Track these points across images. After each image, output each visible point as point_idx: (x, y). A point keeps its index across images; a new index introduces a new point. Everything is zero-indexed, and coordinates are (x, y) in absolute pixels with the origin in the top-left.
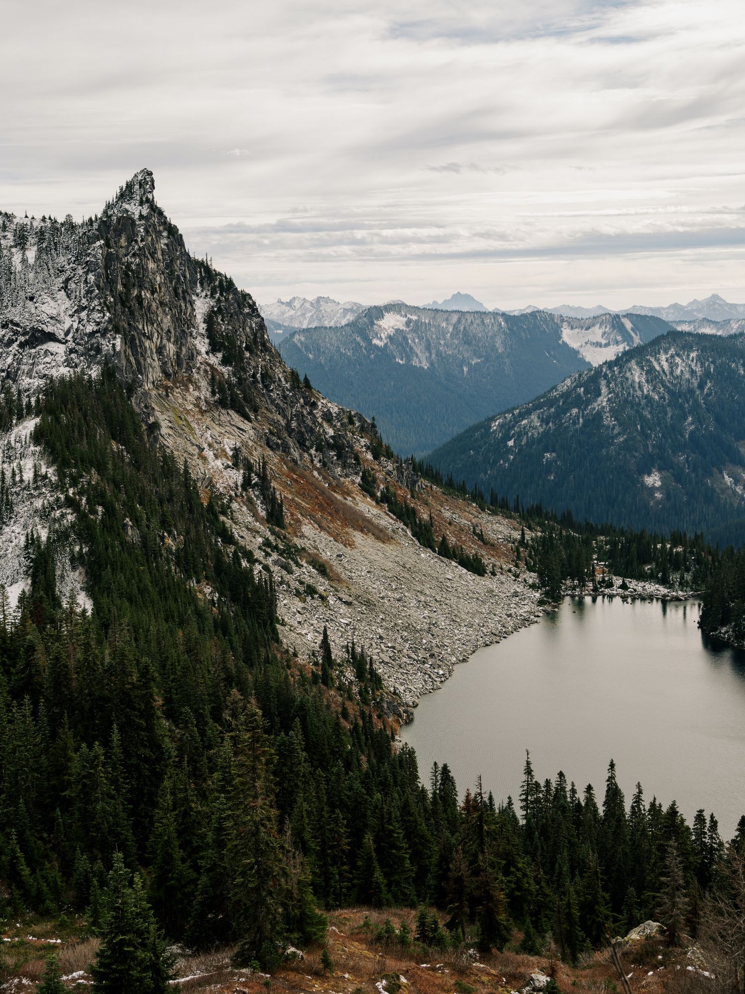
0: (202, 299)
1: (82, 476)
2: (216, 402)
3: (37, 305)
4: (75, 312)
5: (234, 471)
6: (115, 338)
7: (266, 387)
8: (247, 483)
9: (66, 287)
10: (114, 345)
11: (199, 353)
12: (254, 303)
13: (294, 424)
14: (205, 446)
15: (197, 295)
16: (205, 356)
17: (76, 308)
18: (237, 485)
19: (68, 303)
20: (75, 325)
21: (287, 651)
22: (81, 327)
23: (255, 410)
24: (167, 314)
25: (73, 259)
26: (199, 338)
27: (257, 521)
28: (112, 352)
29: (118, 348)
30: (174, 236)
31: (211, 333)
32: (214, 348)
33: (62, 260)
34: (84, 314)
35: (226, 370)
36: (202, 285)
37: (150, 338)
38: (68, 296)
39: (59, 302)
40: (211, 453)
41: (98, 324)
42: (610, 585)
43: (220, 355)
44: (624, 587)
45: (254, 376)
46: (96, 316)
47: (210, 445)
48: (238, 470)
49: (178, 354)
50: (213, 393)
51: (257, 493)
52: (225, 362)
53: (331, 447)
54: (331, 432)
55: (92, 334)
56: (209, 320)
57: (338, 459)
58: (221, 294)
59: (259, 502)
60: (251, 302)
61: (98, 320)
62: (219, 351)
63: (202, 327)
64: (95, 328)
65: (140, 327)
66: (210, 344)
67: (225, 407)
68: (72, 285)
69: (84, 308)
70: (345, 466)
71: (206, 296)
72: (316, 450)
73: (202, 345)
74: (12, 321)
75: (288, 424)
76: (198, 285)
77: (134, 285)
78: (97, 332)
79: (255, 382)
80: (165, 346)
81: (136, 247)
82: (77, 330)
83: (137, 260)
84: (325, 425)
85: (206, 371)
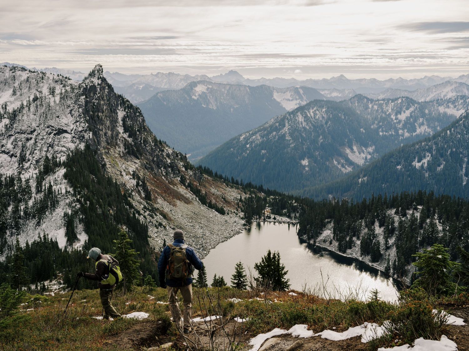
0: (121, 112)
1: (82, 191)
2: (126, 152)
3: (60, 119)
4: (75, 123)
5: (133, 180)
6: (89, 133)
7: (145, 145)
8: (138, 184)
9: (71, 113)
10: (89, 136)
11: (120, 133)
12: (141, 111)
13: (155, 159)
14: (123, 171)
15: (119, 110)
16: (122, 134)
17: (75, 121)
18: (134, 186)
19: (71, 119)
20: (75, 128)
21: (152, 248)
22: (77, 129)
23: (141, 155)
24: (108, 120)
25: (74, 102)
26: (120, 127)
27: (141, 199)
28: (89, 139)
29: (91, 137)
30: (110, 89)
31: (124, 125)
32: (125, 132)
33: (69, 102)
34: (78, 124)
35: (130, 140)
36: (121, 106)
37: (102, 130)
38: (72, 116)
39: (69, 118)
40: (125, 173)
41: (83, 128)
42: (270, 218)
43: (128, 134)
44: (275, 219)
45: (140, 141)
46: (83, 125)
47: (124, 170)
48: (134, 180)
49: (112, 135)
50: (125, 149)
51: (141, 188)
52: (129, 136)
53: (169, 167)
54: (169, 161)
55: (81, 132)
56: (124, 120)
57: (171, 171)
58: (128, 110)
59: (142, 191)
60: (139, 111)
61: (83, 126)
62: (127, 132)
63: (121, 123)
64: (82, 129)
65: (99, 127)
66: (124, 129)
67: (129, 154)
68: (73, 112)
69: (78, 121)
70: (174, 174)
71: (122, 110)
72: (164, 168)
73: (121, 130)
74: (51, 126)
75: (153, 159)
76: (119, 106)
77: (96, 111)
78: (83, 130)
79: (141, 143)
80: (107, 133)
81: (97, 96)
82: (76, 129)
83: (97, 101)
84: (167, 158)
85: (122, 140)
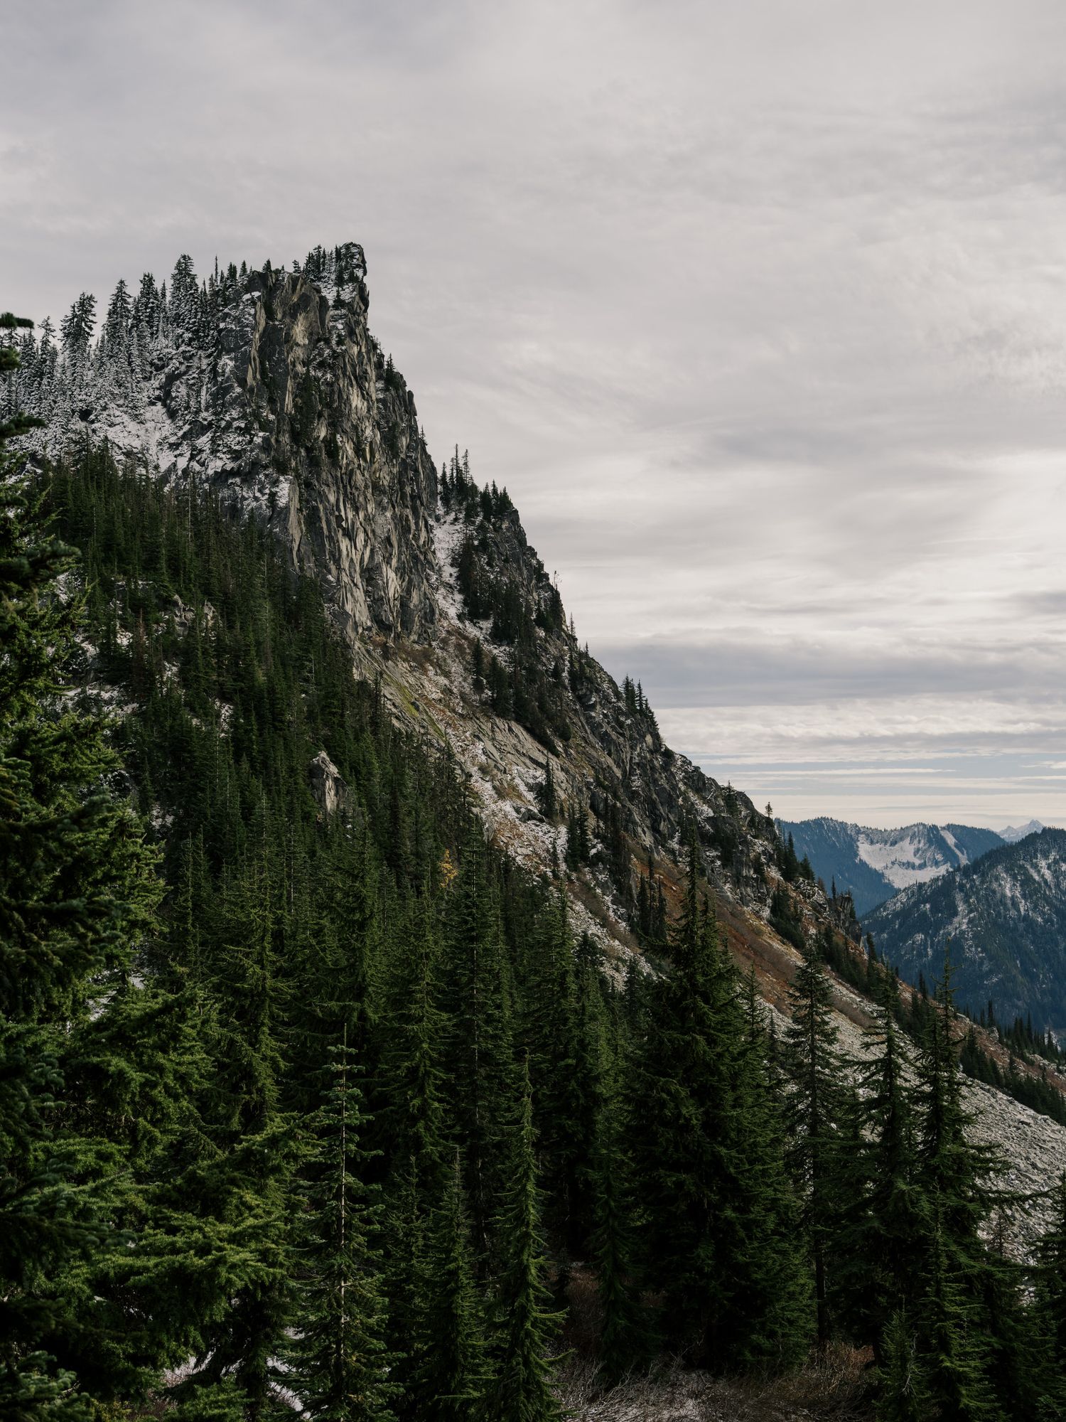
0: (446, 526)
2: (483, 703)
3: (96, 425)
4: (184, 437)
5: (546, 827)
6: (276, 483)
7: (580, 699)
8: (577, 852)
9: (168, 394)
10: (273, 496)
11: (444, 615)
12: (541, 565)
13: (637, 783)
14: (474, 770)
15: (438, 519)
16: (456, 622)
17: (187, 427)
18: (554, 854)
19: (168, 427)
20: (182, 463)
22: (197, 467)
23: (565, 737)
24: (384, 509)
25: (187, 335)
26: (442, 590)
27: (614, 937)
28: (268, 513)
29: (282, 502)
30: (397, 389)
31: (467, 582)
32: (473, 611)
33: (162, 345)
34: (204, 441)
35: (499, 653)
36: (446, 502)
37: (350, 535)
38: (172, 414)
39: (149, 425)
40: (488, 785)
41: (236, 455)
43: (487, 625)
45: (556, 673)
46: (233, 440)
47: (483, 770)
48: (553, 824)
49: (404, 602)
50: (478, 687)
51: (602, 877)
52: (498, 636)
53: (710, 841)
54: (707, 811)
55: (221, 477)
56: (463, 559)
57: (724, 866)
58: (487, 518)
59: (608, 899)
60: (534, 562)
61: (237, 448)
62: (486, 618)
63: (449, 573)
64: (230, 465)
65: (332, 498)
66: (465, 603)
67: (503, 714)
68: (180, 390)
69: (204, 429)
70: (738, 881)
71: (456, 519)
72: (681, 843)
73: (450, 605)
74: (33, 457)
75: (627, 776)
76: (439, 503)
77: (320, 415)
78: (232, 473)
79: (559, 684)
80: (378, 567)
81: (327, 351)
82: (185, 471)
83: (329, 376)
84: (693, 797)
85: (459, 647)
